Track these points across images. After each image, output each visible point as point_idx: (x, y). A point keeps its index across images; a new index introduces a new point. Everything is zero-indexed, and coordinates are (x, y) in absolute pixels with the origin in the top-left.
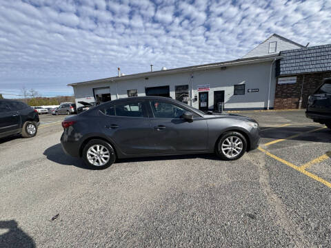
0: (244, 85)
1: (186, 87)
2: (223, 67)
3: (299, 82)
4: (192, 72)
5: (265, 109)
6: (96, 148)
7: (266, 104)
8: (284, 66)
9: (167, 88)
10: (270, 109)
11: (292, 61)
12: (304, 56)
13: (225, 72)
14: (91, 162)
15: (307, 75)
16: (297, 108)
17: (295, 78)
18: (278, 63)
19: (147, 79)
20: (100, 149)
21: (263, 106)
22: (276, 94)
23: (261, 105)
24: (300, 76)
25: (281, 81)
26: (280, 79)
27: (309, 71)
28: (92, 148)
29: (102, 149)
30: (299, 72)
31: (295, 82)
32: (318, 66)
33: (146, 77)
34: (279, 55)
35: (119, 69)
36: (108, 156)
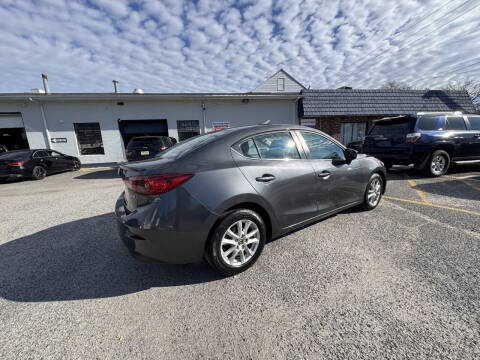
0: (269, 124)
1: (196, 123)
2: (246, 100)
3: (318, 124)
4: (204, 101)
6: (235, 229)
8: (306, 106)
9: (163, 123)
11: (312, 102)
12: (321, 98)
14: (227, 260)
15: (324, 118)
18: (300, 103)
19: (121, 104)
20: (243, 228)
24: (318, 119)
25: (304, 123)
26: (303, 120)
27: (325, 114)
28: (229, 231)
29: (247, 227)
30: (318, 114)
32: (338, 110)
33: (120, 101)
34: (300, 93)
35: (44, 76)
36: (256, 240)
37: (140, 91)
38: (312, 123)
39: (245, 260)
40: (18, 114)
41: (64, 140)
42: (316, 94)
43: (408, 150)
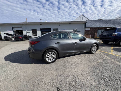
0: (76, 30)
2: (70, 23)
3: (90, 30)
4: (59, 23)
6: (50, 54)
8: (87, 25)
9: (50, 29)
11: (89, 24)
12: (92, 22)
13: (71, 25)
14: (47, 60)
15: (93, 28)
16: (90, 37)
17: (90, 29)
18: (86, 23)
19: (41, 25)
20: (52, 54)
22: (85, 33)
26: (86, 29)
27: (93, 27)
28: (48, 54)
29: (53, 54)
30: (91, 27)
31: (89, 30)
33: (41, 24)
34: (86, 21)
35: (26, 19)
36: (55, 57)
38: (89, 29)
39: (52, 61)
40: (21, 27)
41: (29, 33)
42: (90, 21)
43: (113, 38)
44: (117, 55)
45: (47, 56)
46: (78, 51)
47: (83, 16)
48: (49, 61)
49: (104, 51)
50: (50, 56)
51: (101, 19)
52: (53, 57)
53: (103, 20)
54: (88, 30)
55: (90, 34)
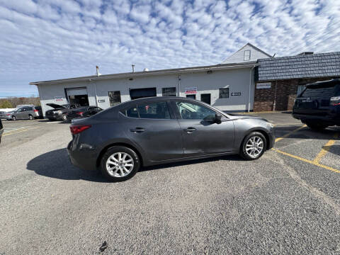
0: (228, 89)
1: (174, 89)
2: (209, 71)
3: (273, 87)
4: (179, 74)
5: (247, 111)
6: (117, 157)
7: (247, 106)
8: (261, 72)
9: (153, 90)
10: (251, 111)
11: (267, 68)
12: (277, 65)
13: (211, 76)
14: (111, 173)
15: (279, 81)
16: (272, 110)
17: (270, 83)
18: (256, 69)
19: (131, 79)
21: (244, 109)
22: (255, 97)
23: (243, 107)
24: (273, 82)
25: (259, 86)
26: (258, 84)
27: (281, 78)
28: (112, 157)
30: (273, 78)
31: (270, 87)
32: (288, 74)
33: (131, 77)
34: (257, 62)
35: (97, 67)
36: (131, 165)
37: (147, 70)
38: (268, 86)
39: (123, 175)
44: (331, 169)
45: (109, 162)
46: (200, 150)
47: (251, 48)
48: (117, 175)
49: (293, 154)
50: (118, 163)
51: (306, 53)
52: (127, 165)
53: (316, 56)
54: (265, 89)
55: (272, 100)
